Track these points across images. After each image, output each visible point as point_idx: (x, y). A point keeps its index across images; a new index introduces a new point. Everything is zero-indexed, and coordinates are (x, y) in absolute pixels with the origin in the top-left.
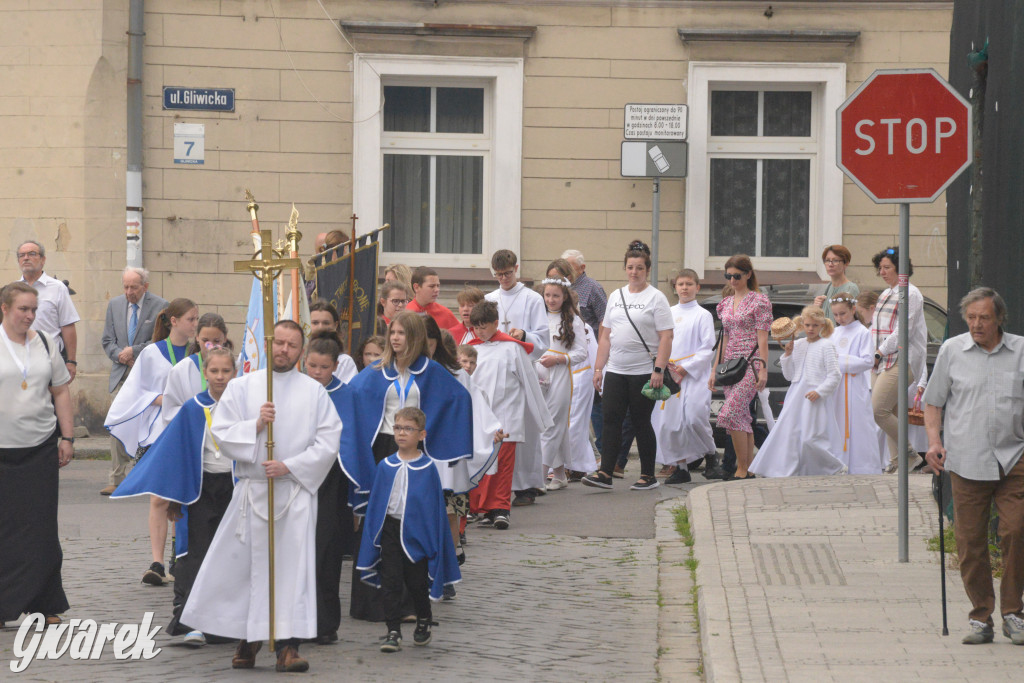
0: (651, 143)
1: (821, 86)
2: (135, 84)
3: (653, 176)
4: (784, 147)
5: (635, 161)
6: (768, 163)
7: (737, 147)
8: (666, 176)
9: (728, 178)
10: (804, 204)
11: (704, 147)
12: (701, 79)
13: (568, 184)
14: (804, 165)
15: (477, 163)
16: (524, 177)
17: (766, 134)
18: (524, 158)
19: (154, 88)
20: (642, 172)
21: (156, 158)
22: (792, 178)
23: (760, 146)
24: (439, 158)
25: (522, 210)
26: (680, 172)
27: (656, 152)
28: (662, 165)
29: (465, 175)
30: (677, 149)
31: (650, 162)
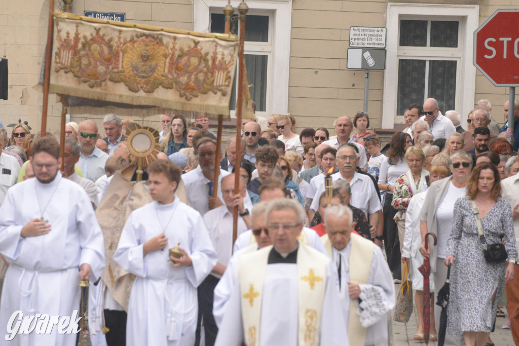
0: (365, 49)
1: (464, 18)
3: (366, 68)
4: (442, 53)
5: (355, 60)
6: (432, 62)
7: (415, 53)
8: (373, 69)
9: (410, 71)
10: (453, 87)
11: (395, 52)
12: (395, 13)
13: (316, 72)
14: (453, 64)
15: (264, 58)
16: (291, 68)
17: (432, 45)
18: (291, 57)
19: (79, 12)
20: (360, 67)
22: (446, 71)
23: (428, 53)
25: (289, 86)
26: (381, 67)
27: (367, 55)
28: (371, 62)
29: (257, 66)
30: (380, 53)
31: (364, 61)
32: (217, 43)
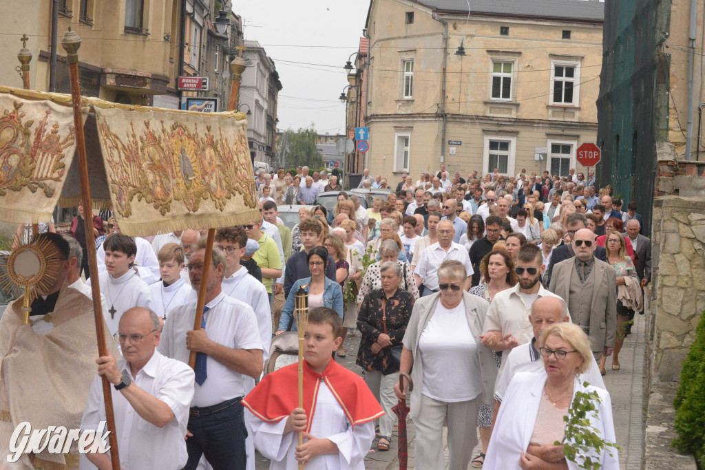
0: (540, 154)
1: (572, 145)
2: (443, 140)
3: (540, 160)
4: (565, 156)
5: (537, 157)
6: (562, 159)
7: (556, 155)
8: (543, 161)
9: (555, 161)
10: (569, 167)
11: (550, 155)
12: (550, 142)
13: (524, 161)
14: (569, 160)
15: (507, 156)
16: (516, 160)
17: (562, 153)
18: (516, 156)
19: (447, 141)
21: (446, 154)
22: (566, 162)
23: (561, 156)
24: (500, 155)
25: (515, 166)
26: (545, 160)
27: (541, 156)
28: (542, 158)
29: (504, 159)
30: (545, 155)
31: (540, 158)
32: (51, 109)
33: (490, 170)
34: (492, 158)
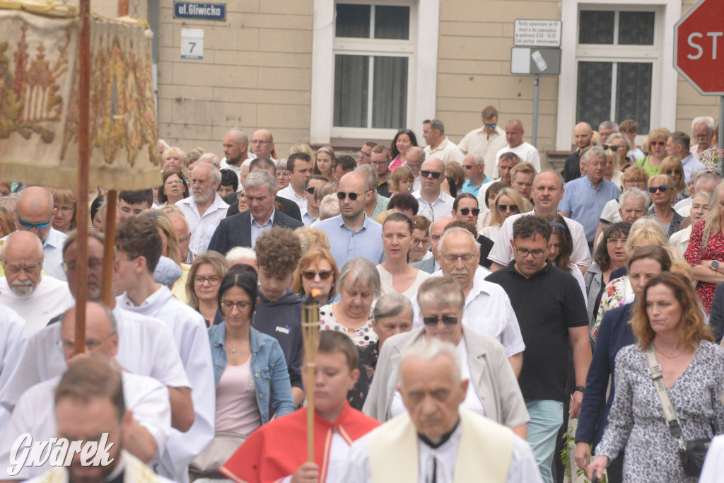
0: (534, 49)
1: (662, 8)
3: (535, 73)
4: (633, 53)
5: (521, 62)
6: (622, 66)
7: (598, 52)
8: (545, 74)
9: (591, 75)
10: (648, 96)
11: (573, 52)
12: (572, 1)
13: (471, 79)
14: (648, 67)
15: (404, 61)
16: (438, 73)
17: (620, 43)
18: (439, 59)
19: (167, 2)
20: (526, 70)
21: (167, 54)
22: (638, 77)
23: (616, 53)
24: (376, 58)
25: (437, 97)
26: (554, 71)
27: (537, 55)
28: (542, 65)
29: (395, 71)
30: (553, 53)
31: (533, 63)
33: (341, 118)
34: (346, 67)
